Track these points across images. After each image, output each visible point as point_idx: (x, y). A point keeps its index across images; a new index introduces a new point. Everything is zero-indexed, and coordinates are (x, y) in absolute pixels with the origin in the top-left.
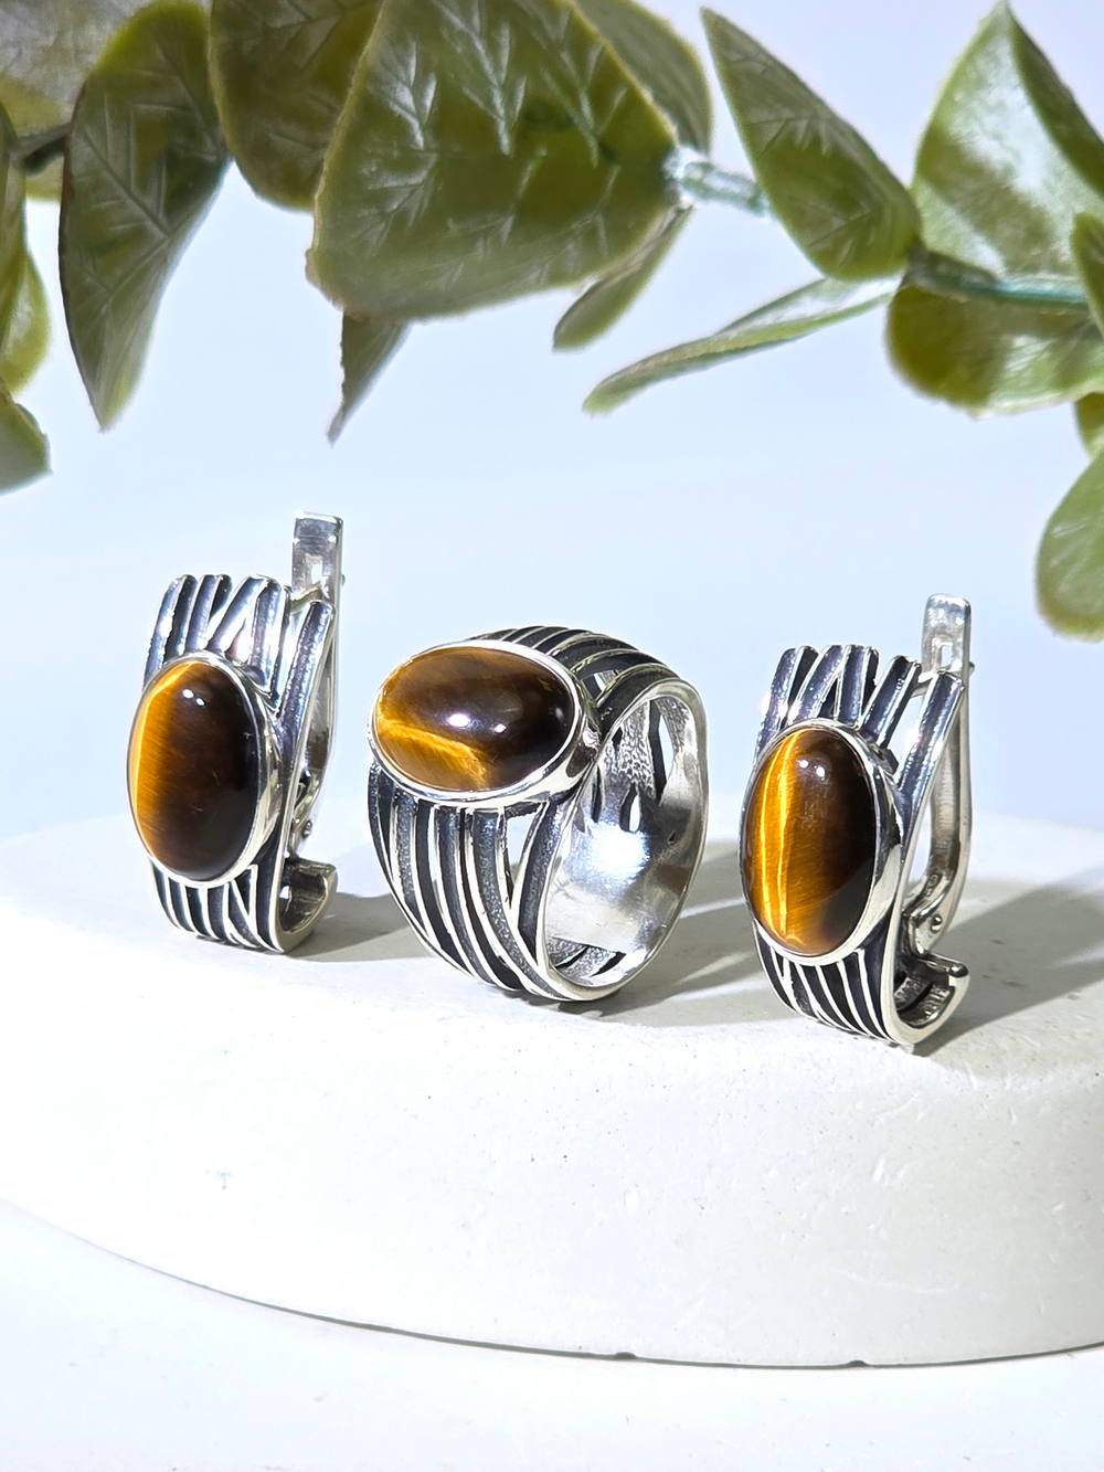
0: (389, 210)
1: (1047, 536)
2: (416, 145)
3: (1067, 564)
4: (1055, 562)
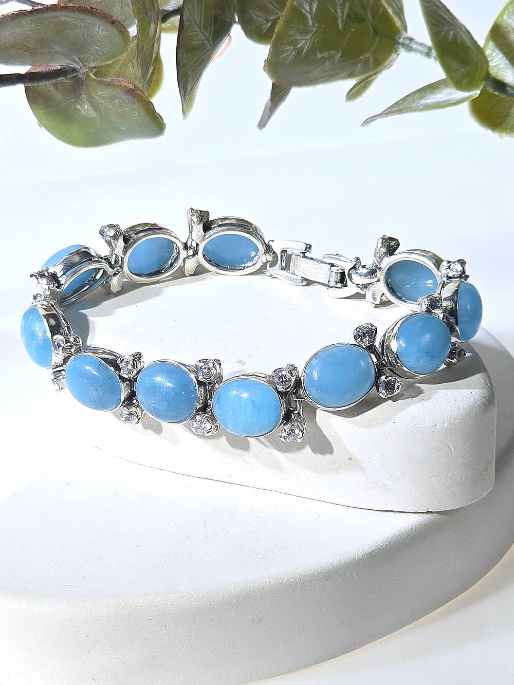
0: (296, 48)
2: (309, 24)
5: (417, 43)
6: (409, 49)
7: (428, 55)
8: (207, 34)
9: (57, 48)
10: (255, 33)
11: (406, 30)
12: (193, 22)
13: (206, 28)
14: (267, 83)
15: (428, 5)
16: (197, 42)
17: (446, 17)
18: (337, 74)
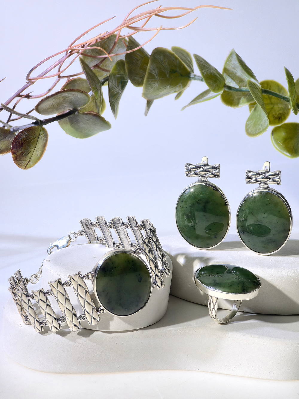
1: (246, 124)
3: (250, 127)
4: (248, 127)
5: (197, 76)
6: (195, 79)
7: (202, 80)
8: (119, 88)
9: (65, 105)
10: (137, 83)
11: (193, 72)
12: (113, 86)
13: (118, 86)
14: (145, 101)
15: (199, 62)
16: (116, 92)
17: (206, 65)
18: (170, 92)
